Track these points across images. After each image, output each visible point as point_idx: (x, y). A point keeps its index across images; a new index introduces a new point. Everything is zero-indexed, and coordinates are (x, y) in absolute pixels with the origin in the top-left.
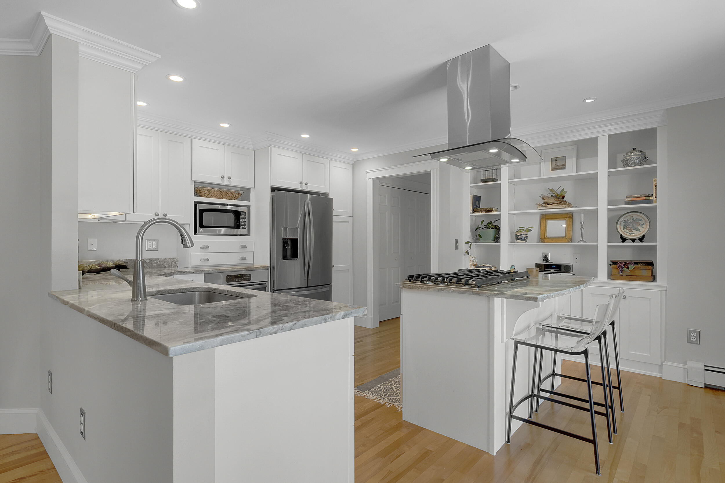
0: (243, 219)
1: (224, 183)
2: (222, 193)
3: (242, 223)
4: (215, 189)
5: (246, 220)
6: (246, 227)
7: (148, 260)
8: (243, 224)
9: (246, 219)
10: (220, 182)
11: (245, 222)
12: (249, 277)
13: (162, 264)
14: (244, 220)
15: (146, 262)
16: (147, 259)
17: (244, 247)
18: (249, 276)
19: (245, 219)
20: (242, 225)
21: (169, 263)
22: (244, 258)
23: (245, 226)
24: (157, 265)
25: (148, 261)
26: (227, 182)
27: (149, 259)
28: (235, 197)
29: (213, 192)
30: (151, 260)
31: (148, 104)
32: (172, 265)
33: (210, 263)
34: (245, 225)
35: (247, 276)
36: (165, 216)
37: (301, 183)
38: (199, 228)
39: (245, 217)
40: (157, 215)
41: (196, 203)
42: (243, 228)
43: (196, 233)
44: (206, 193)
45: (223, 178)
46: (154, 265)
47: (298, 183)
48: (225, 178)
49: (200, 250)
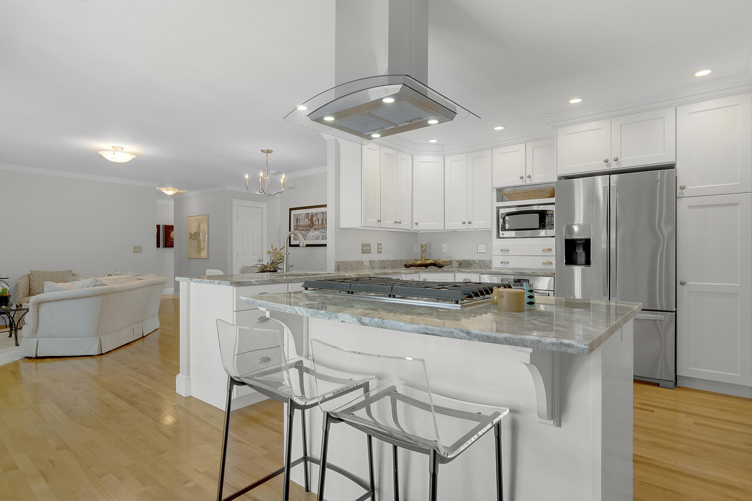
0: (549, 219)
1: (525, 183)
2: (525, 193)
4: (516, 191)
5: (553, 219)
8: (550, 224)
9: (553, 218)
10: (520, 183)
11: (552, 222)
14: (551, 219)
15: (476, 263)
16: (477, 260)
17: (550, 250)
18: (527, 281)
20: (548, 226)
22: (550, 263)
23: (552, 227)
24: (484, 266)
25: (478, 262)
26: (528, 182)
27: (479, 260)
28: (542, 195)
29: (516, 195)
30: (480, 261)
33: (511, 266)
34: (553, 225)
36: (470, 223)
37: (606, 161)
38: (501, 232)
39: (552, 216)
40: (464, 223)
41: (498, 208)
42: (550, 229)
43: (498, 237)
44: (510, 197)
45: (522, 178)
46: (482, 265)
47: (602, 162)
48: (524, 178)
49: (500, 253)
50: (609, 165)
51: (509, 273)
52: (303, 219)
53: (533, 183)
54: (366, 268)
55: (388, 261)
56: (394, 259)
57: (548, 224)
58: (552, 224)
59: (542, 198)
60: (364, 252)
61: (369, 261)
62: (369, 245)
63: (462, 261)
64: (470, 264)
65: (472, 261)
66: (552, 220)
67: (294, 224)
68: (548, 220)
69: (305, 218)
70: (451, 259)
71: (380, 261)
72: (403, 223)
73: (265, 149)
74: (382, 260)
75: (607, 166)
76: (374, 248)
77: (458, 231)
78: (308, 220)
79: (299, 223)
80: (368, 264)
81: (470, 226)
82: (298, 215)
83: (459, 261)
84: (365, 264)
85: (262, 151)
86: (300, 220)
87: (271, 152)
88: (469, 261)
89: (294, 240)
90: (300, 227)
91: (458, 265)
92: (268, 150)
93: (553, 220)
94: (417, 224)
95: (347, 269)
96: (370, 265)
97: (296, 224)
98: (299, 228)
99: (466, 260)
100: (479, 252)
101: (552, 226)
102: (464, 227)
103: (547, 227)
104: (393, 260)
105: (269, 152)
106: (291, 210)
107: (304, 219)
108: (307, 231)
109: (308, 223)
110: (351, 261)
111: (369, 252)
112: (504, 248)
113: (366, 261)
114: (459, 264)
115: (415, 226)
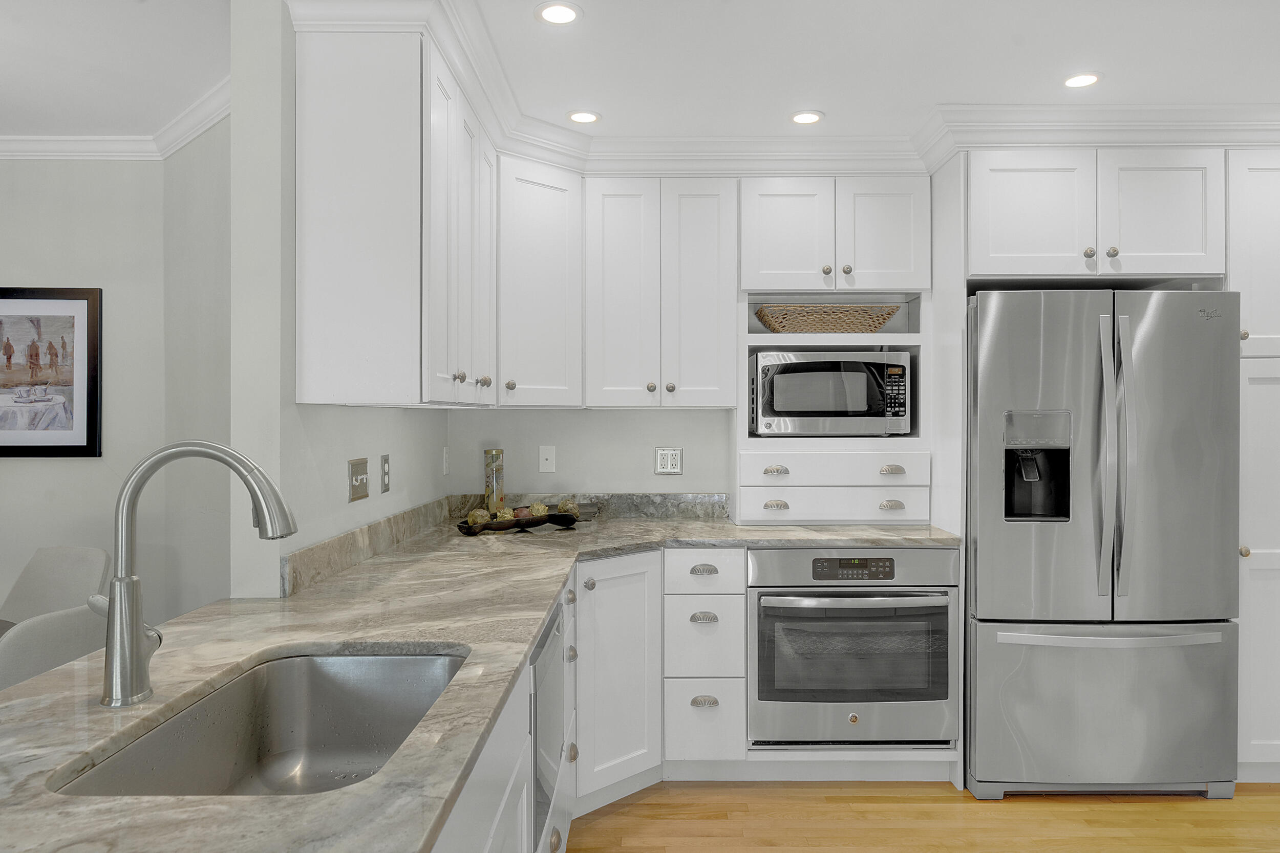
0: (894, 388)
1: (833, 288)
2: (829, 315)
3: (891, 398)
4: (806, 307)
5: (905, 390)
6: (905, 411)
7: (658, 496)
8: (895, 403)
9: (905, 386)
10: (819, 284)
11: (902, 397)
12: (887, 569)
13: (690, 507)
14: (899, 390)
15: (653, 503)
16: (656, 495)
17: (896, 471)
18: (887, 564)
19: (903, 388)
20: (891, 407)
21: (707, 508)
22: (896, 506)
23: (902, 409)
24: (678, 511)
25: (658, 500)
26: (842, 284)
27: (661, 495)
28: (871, 323)
29: (804, 316)
30: (664, 497)
31: (599, 116)
32: (713, 513)
34: (903, 405)
35: (881, 564)
36: (671, 389)
37: (1089, 255)
38: (762, 421)
39: (903, 382)
40: (652, 389)
41: (754, 351)
42: (896, 414)
43: (754, 432)
44: (783, 321)
45: (827, 272)
46: (671, 509)
47: (1077, 253)
48: (833, 273)
49: (762, 479)
50: (1093, 264)
51: (840, 544)
53: (854, 287)
54: (362, 559)
55: (404, 517)
56: (413, 506)
57: (891, 403)
58: (902, 401)
60: (354, 494)
61: (367, 528)
62: (363, 466)
63: (606, 497)
64: (634, 508)
65: (641, 497)
66: (901, 392)
68: (892, 390)
71: (388, 520)
74: (393, 517)
76: (373, 476)
80: (365, 541)
81: (669, 400)
83: (596, 497)
84: (359, 542)
88: (630, 496)
93: (903, 392)
94: (511, 387)
96: (370, 544)
99: (620, 497)
100: (659, 470)
101: (902, 407)
102: (649, 400)
103: (889, 409)
104: (412, 511)
110: (330, 541)
111: (364, 492)
112: (774, 465)
113: (360, 530)
114: (598, 509)
115: (507, 394)
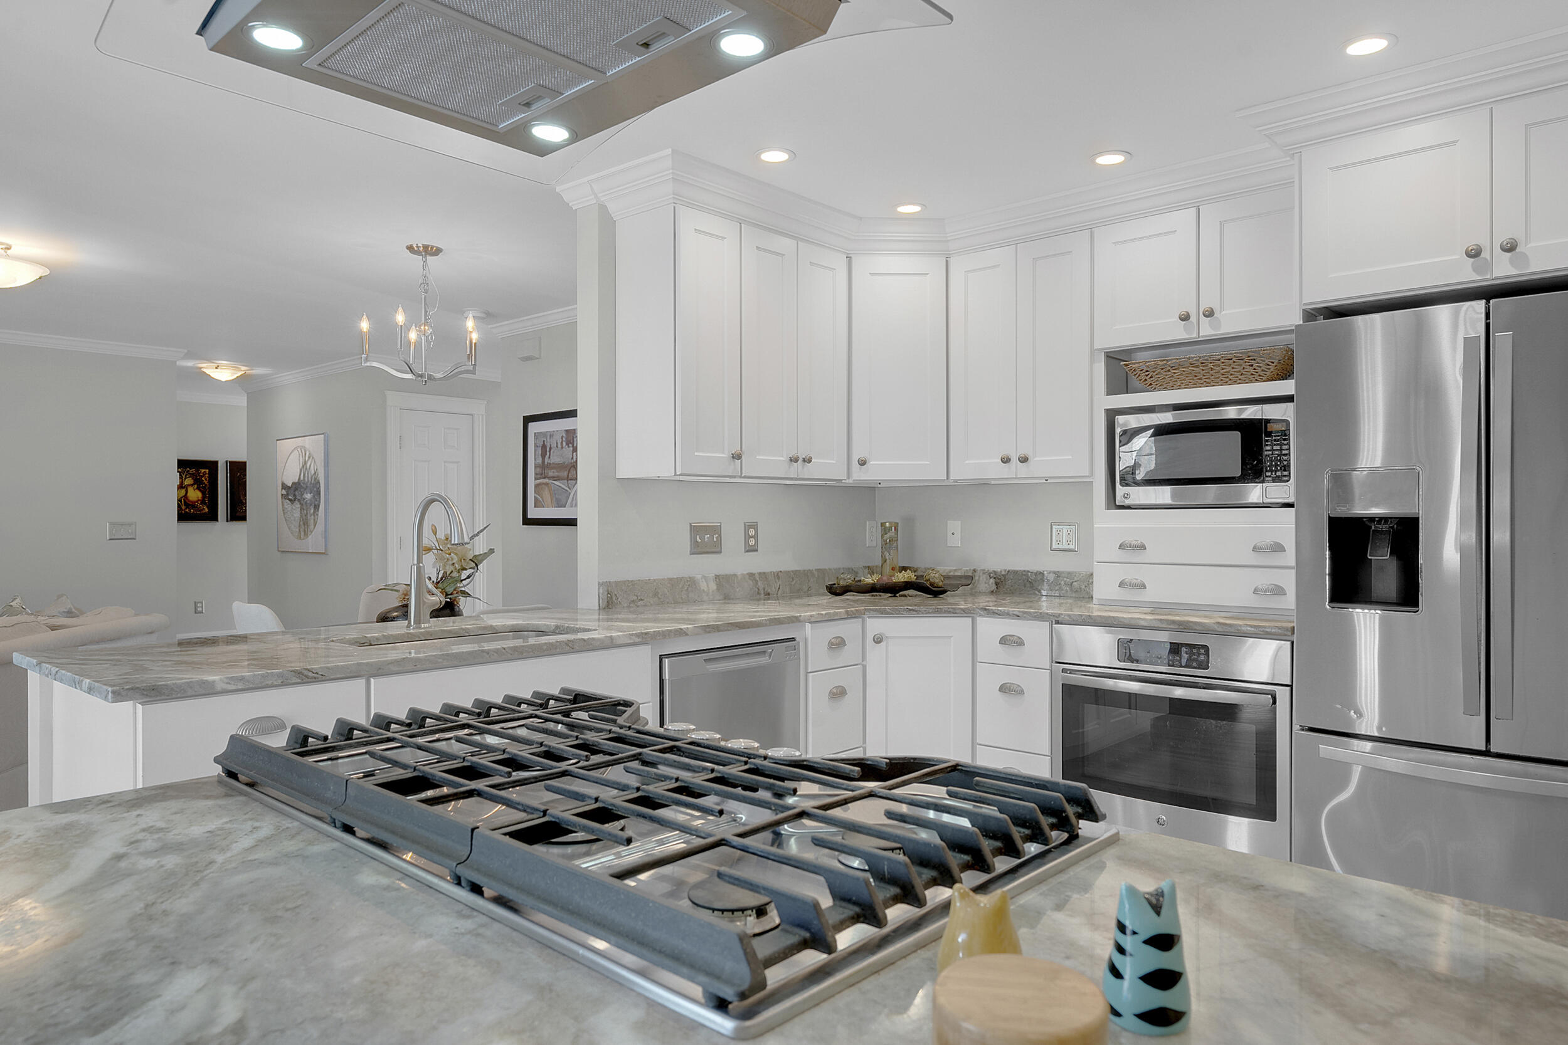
0: (1275, 448)
1: (1195, 335)
2: (1197, 367)
3: (1272, 460)
4: (1168, 360)
5: (1289, 449)
6: (1289, 475)
7: (1051, 574)
8: (1276, 465)
9: (1289, 444)
10: (1179, 333)
11: (1285, 458)
12: (1202, 658)
13: (1083, 587)
14: (1281, 450)
15: (1047, 580)
16: (1050, 572)
17: (1274, 548)
18: (1202, 651)
19: (1286, 447)
20: (1271, 471)
22: (1276, 591)
23: (1286, 473)
24: (1071, 590)
25: (1051, 577)
26: (1207, 330)
27: (1055, 573)
28: (1252, 371)
29: (1169, 371)
30: (1058, 575)
33: (1152, 594)
34: (1286, 468)
35: (1195, 651)
36: (1024, 460)
37: (1474, 253)
38: (1120, 490)
39: (1284, 440)
40: (1006, 460)
41: (1112, 415)
42: (1278, 479)
43: (1112, 502)
44: (1147, 378)
45: (1185, 318)
46: (1064, 589)
47: (1459, 255)
48: (1193, 319)
49: (1118, 555)
50: (1488, 266)
51: (1143, 623)
52: (559, 446)
53: (1222, 332)
54: (705, 598)
55: (777, 575)
56: (798, 569)
57: (1271, 466)
58: (1285, 463)
59: (1251, 382)
60: (698, 549)
61: (717, 577)
62: (716, 530)
63: (1003, 573)
64: (1028, 585)
65: (1036, 574)
66: (1284, 452)
67: (535, 460)
68: (1272, 450)
69: (564, 444)
70: (972, 569)
71: (751, 575)
72: (816, 461)
73: (419, 241)
74: (760, 573)
75: (1476, 270)
76: (733, 537)
77: (993, 482)
78: (571, 449)
79: (549, 457)
80: (713, 586)
81: (1023, 470)
82: (544, 434)
83: (995, 572)
84: (703, 586)
85: (410, 248)
86: (550, 449)
87: (438, 251)
88: (1025, 573)
89: (535, 507)
90: (553, 468)
91: (994, 587)
92: (426, 247)
93: (1286, 452)
94: (863, 463)
95: (640, 603)
96: (718, 589)
97: (540, 461)
98: (548, 473)
99: (1015, 572)
100: (1054, 547)
101: (1285, 470)
102: (1006, 471)
103: (1268, 474)
104: (795, 572)
105: (430, 251)
106: (528, 420)
107: (562, 448)
108: (569, 481)
109: (572, 458)
110: (655, 580)
111: (715, 548)
112: (1129, 539)
113: (704, 577)
114: (997, 584)
115: (860, 469)
